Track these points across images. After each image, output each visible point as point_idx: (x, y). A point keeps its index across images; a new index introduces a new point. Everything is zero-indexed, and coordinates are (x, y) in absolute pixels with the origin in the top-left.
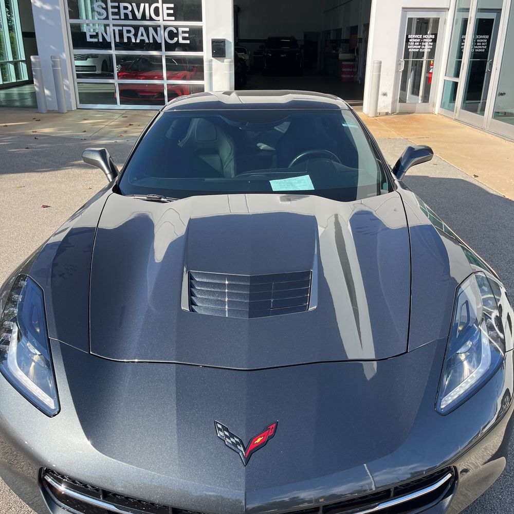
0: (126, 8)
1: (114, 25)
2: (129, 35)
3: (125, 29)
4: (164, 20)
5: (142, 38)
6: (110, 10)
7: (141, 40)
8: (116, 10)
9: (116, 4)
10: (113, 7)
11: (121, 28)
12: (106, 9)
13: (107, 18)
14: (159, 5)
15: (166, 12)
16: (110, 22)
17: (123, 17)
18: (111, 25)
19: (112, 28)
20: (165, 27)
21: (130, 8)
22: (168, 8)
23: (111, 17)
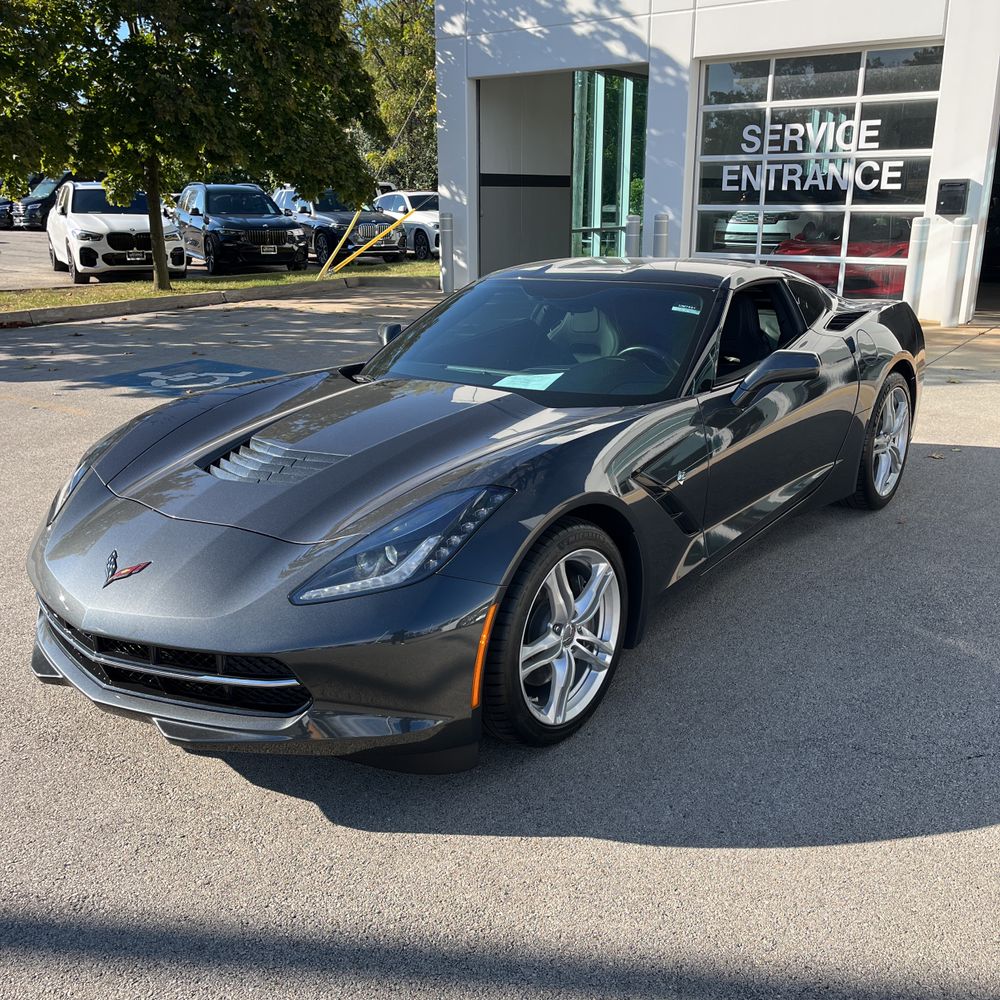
0: (794, 132)
1: (770, 163)
2: (792, 178)
3: (787, 168)
4: (858, 150)
5: (815, 182)
6: (768, 137)
7: (811, 186)
8: (778, 137)
9: (780, 127)
10: (773, 132)
11: (780, 167)
12: (761, 137)
13: (760, 151)
14: (854, 123)
15: (865, 133)
16: (765, 157)
17: (786, 148)
18: (765, 163)
19: (766, 167)
20: (858, 163)
21: (801, 132)
22: (870, 128)
23: (767, 148)
